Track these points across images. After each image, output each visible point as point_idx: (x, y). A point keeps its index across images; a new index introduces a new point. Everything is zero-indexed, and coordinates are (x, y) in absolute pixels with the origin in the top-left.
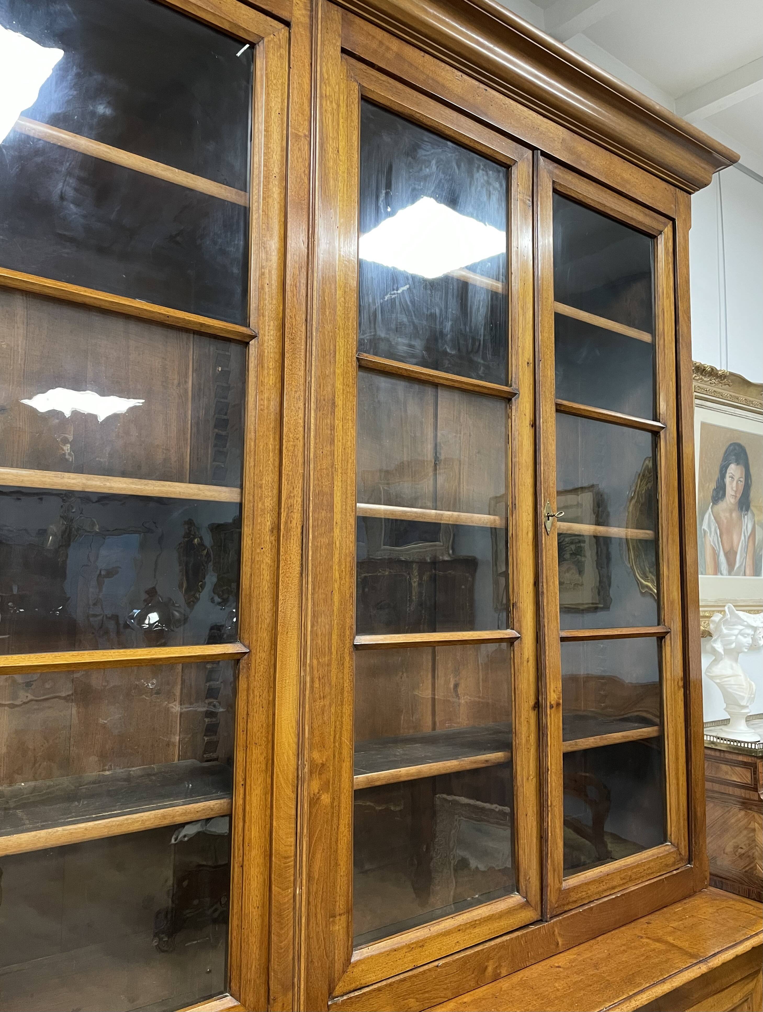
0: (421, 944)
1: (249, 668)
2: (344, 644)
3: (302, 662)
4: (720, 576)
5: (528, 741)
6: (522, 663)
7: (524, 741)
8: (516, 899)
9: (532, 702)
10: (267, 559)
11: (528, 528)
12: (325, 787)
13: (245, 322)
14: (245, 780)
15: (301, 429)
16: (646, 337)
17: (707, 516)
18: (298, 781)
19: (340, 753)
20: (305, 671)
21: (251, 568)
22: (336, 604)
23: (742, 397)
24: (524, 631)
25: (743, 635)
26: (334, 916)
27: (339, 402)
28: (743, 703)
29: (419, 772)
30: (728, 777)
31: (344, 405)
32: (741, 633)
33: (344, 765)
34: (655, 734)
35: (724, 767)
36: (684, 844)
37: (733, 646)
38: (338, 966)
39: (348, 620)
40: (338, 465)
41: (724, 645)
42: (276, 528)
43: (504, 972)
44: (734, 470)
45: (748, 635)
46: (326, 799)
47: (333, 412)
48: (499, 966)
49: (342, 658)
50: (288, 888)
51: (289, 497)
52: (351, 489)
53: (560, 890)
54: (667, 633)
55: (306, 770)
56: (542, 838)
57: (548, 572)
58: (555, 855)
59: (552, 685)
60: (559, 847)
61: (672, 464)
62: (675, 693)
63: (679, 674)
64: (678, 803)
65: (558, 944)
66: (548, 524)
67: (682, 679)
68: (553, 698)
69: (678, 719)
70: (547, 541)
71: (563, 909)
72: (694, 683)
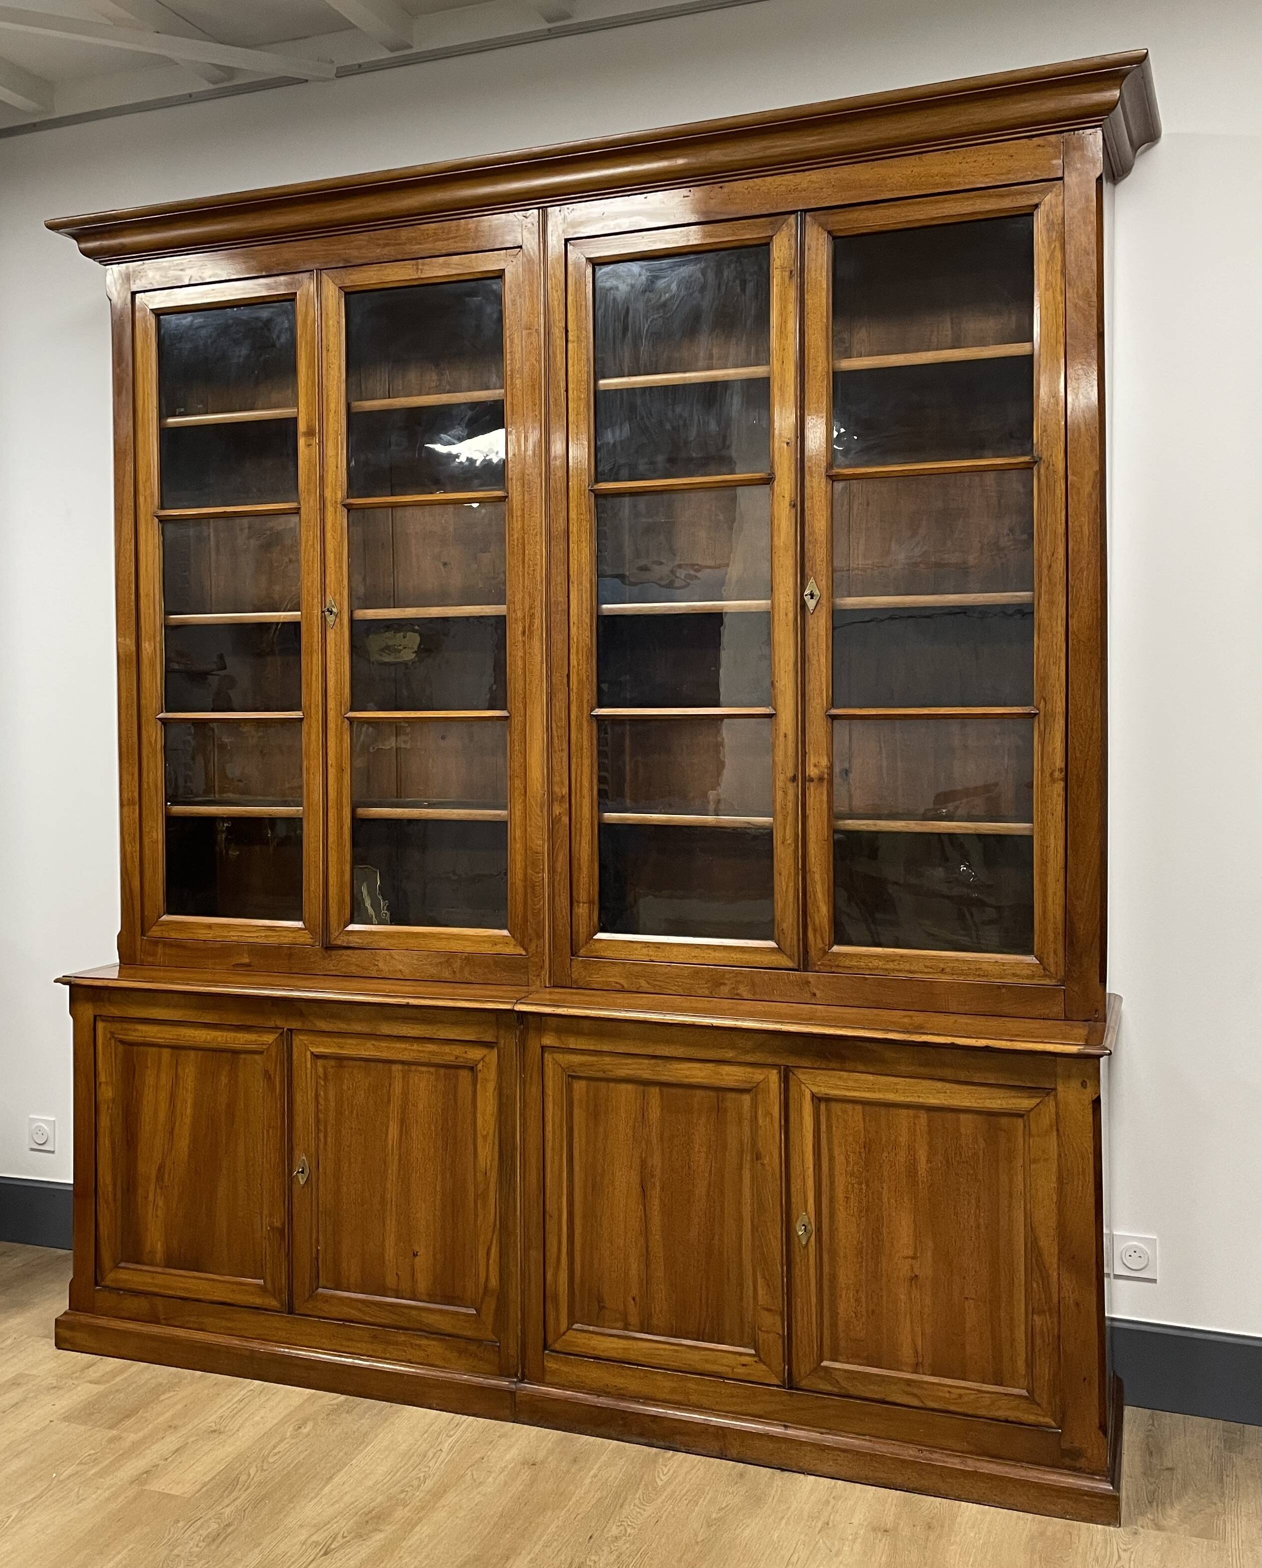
0: (658, 946)
1: (513, 726)
2: (582, 714)
5: (784, 809)
6: (777, 737)
7: (778, 807)
8: (769, 943)
9: (790, 775)
11: (787, 609)
13: (505, 488)
14: (511, 799)
21: (512, 660)
24: (780, 708)
31: (579, 531)
33: (584, 800)
36: (1054, 960)
38: (582, 937)
48: (737, 988)
52: (590, 595)
53: (824, 953)
54: (1040, 714)
57: (810, 651)
58: (816, 918)
59: (812, 759)
60: (822, 911)
61: (1053, 505)
62: (1043, 786)
63: (1054, 764)
64: (1044, 912)
65: (815, 995)
66: (811, 604)
67: (1061, 770)
68: (812, 771)
69: (1050, 816)
70: (811, 621)
71: (828, 969)
72: (1078, 775)
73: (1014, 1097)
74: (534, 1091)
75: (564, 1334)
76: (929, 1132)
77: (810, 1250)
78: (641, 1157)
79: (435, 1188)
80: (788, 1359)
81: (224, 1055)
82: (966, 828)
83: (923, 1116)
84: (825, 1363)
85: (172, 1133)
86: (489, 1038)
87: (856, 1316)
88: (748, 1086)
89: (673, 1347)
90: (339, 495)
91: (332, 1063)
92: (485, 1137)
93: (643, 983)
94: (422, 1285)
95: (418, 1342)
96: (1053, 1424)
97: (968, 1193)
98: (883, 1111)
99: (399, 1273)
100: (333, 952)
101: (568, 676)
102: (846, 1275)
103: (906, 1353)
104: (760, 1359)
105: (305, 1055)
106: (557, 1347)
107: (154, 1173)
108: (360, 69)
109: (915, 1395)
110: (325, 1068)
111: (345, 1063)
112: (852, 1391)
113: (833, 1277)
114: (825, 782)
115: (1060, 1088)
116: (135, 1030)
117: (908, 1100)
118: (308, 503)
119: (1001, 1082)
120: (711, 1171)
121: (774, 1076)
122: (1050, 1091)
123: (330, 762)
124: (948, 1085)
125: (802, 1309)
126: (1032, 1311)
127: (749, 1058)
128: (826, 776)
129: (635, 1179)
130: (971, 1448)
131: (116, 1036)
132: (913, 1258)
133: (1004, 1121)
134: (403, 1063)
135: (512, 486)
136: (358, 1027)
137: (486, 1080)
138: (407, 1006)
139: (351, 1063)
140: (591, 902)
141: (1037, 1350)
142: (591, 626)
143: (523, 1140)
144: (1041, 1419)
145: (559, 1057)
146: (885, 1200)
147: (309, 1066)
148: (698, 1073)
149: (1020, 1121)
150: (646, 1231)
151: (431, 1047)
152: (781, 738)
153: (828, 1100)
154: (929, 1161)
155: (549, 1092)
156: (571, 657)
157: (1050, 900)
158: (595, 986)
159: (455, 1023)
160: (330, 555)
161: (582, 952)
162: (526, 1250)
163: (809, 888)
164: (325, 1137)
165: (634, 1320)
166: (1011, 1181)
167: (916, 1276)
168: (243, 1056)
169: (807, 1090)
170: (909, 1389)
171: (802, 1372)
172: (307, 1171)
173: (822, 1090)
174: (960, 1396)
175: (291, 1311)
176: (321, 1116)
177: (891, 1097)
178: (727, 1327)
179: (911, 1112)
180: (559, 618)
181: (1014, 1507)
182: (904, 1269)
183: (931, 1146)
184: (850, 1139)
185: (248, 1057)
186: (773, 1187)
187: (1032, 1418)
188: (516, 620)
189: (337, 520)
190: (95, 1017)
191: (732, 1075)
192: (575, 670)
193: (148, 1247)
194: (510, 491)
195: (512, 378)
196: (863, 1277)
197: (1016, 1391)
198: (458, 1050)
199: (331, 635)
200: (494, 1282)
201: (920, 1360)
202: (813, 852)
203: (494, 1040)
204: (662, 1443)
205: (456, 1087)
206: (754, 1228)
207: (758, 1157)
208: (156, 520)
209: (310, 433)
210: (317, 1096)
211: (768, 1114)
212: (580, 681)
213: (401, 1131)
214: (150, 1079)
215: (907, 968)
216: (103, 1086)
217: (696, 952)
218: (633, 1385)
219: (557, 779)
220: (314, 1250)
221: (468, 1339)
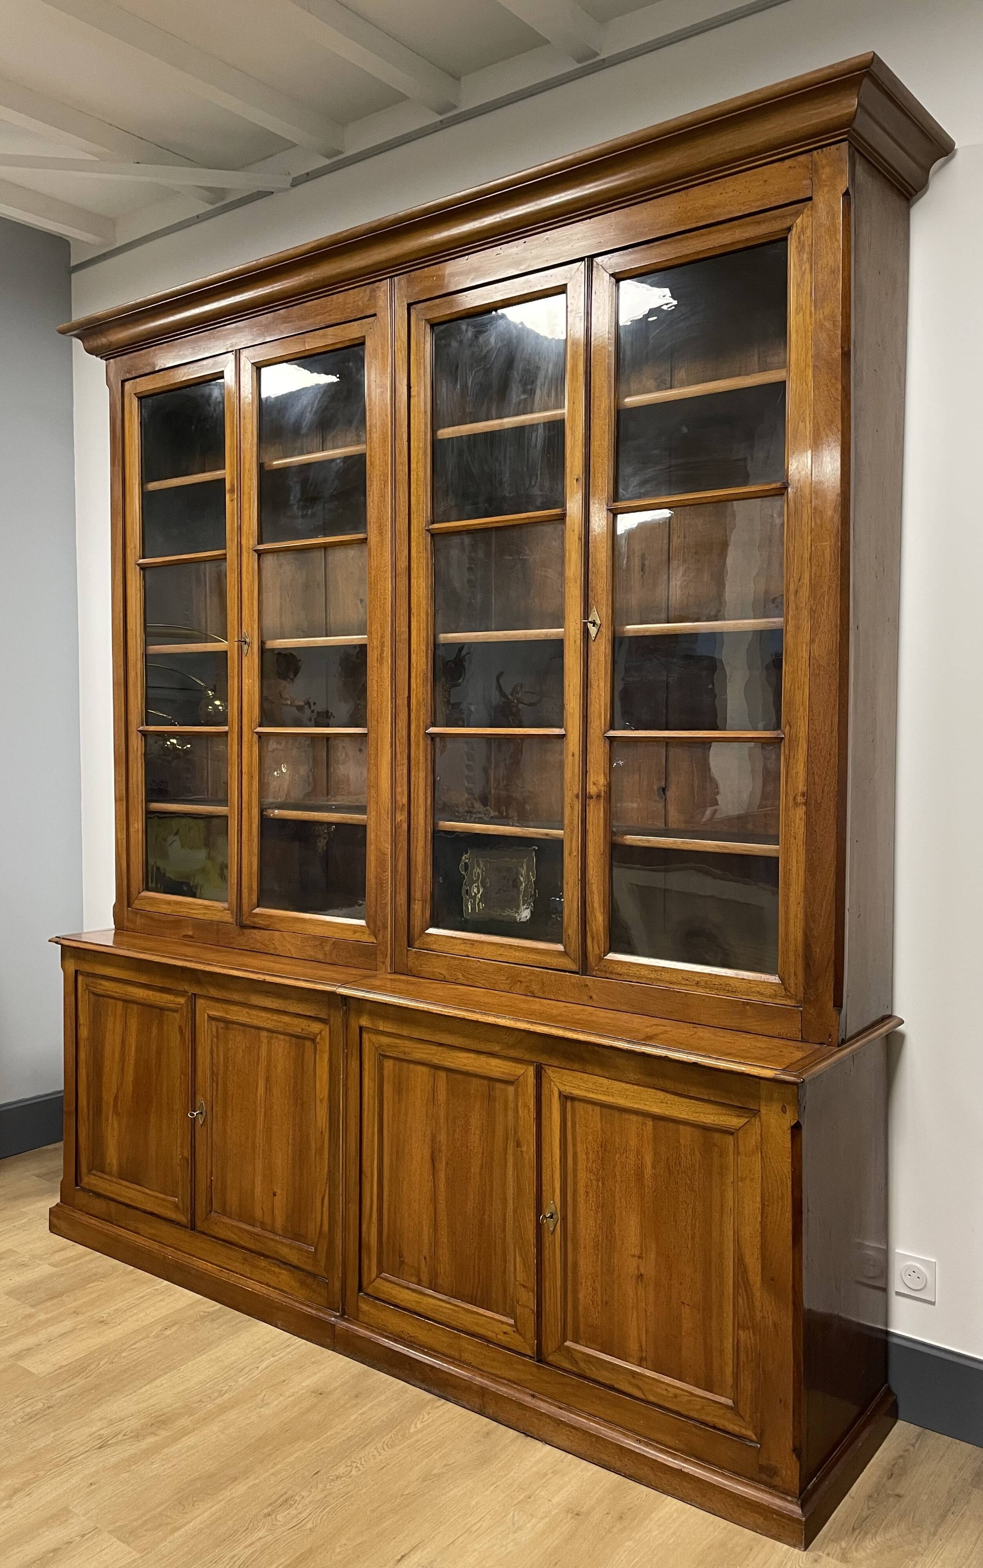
2: (419, 731)
5: (571, 823)
6: (567, 757)
7: (567, 821)
8: (558, 947)
9: (576, 792)
11: (575, 636)
12: (405, 819)
19: (417, 801)
24: (570, 730)
26: (414, 900)
31: (418, 567)
33: (420, 810)
38: (416, 930)
39: (423, 716)
47: (407, 575)
55: (394, 805)
57: (592, 676)
58: (593, 925)
59: (592, 778)
60: (598, 920)
61: (801, 530)
62: (787, 809)
63: (797, 788)
64: (787, 934)
65: (591, 997)
66: (593, 630)
67: (803, 795)
68: (592, 789)
69: (792, 840)
70: (593, 646)
71: (603, 974)
72: (816, 801)
73: (725, 1114)
74: (354, 1064)
75: (375, 1280)
76: (655, 1139)
77: (556, 1238)
78: (432, 1134)
79: (288, 1140)
80: (539, 1335)
81: (154, 1011)
82: (725, 847)
83: (650, 1123)
84: (568, 1343)
85: (123, 1070)
86: (323, 1016)
87: (593, 1304)
88: (511, 1078)
89: (451, 1307)
90: (251, 542)
91: (222, 1025)
92: (321, 1101)
93: (460, 976)
94: (279, 1222)
95: (273, 1269)
96: (754, 1437)
97: (685, 1202)
98: (616, 1114)
99: (264, 1209)
100: (246, 931)
101: (409, 697)
102: (586, 1265)
103: (633, 1346)
104: (517, 1329)
105: (204, 1017)
106: (369, 1291)
107: (112, 1101)
108: (310, 176)
109: (640, 1388)
110: (217, 1029)
111: (231, 1025)
112: (588, 1373)
113: (575, 1264)
114: (602, 800)
115: (763, 1111)
116: (100, 984)
117: (636, 1106)
118: (231, 551)
119: (712, 1099)
120: (483, 1153)
121: (531, 1070)
122: (756, 1113)
123: (244, 771)
124: (669, 1095)
125: (550, 1289)
126: (739, 1326)
127: (513, 1053)
128: (603, 794)
129: (427, 1153)
130: (682, 1447)
131: (89, 988)
132: (639, 1257)
133: (717, 1136)
134: (268, 1030)
135: (370, 529)
136: (236, 997)
137: (322, 1051)
138: (264, 982)
139: (234, 1026)
140: (424, 901)
141: (741, 1364)
142: (427, 653)
143: (346, 1107)
144: (744, 1431)
145: (374, 1037)
146: (617, 1198)
147: (206, 1026)
148: (473, 1063)
149: (731, 1137)
150: (434, 1200)
151: (286, 1019)
152: (570, 758)
153: (573, 1099)
154: (654, 1167)
155: (366, 1066)
156: (412, 680)
157: (792, 922)
158: (425, 975)
159: (300, 1000)
160: (245, 593)
161: (417, 944)
162: (347, 1202)
163: (589, 899)
164: (217, 1085)
165: (425, 1277)
166: (722, 1196)
167: (641, 1275)
168: (166, 1013)
169: (555, 1088)
170: (632, 1380)
171: (549, 1348)
172: (204, 1113)
173: (568, 1090)
174: (676, 1396)
175: (193, 1228)
176: (215, 1068)
177: (621, 1102)
178: (494, 1295)
179: (640, 1119)
180: (402, 647)
181: (713, 1512)
182: (631, 1266)
183: (656, 1153)
184: (590, 1138)
185: (170, 1013)
186: (530, 1174)
187: (736, 1429)
188: (373, 648)
189: (250, 563)
190: (76, 972)
191: (496, 1067)
192: (415, 693)
193: (108, 1161)
194: (369, 534)
195: (370, 434)
196: (599, 1269)
197: (722, 1400)
198: (304, 1023)
199: (245, 662)
200: (326, 1228)
201: (644, 1354)
202: (591, 864)
203: (326, 1017)
204: (437, 1392)
205: (303, 1054)
206: (515, 1211)
207: (518, 1144)
208: (138, 568)
209: (232, 491)
210: (212, 1052)
211: (526, 1105)
212: (418, 702)
213: (266, 1088)
214: (110, 1025)
215: (668, 979)
216: (82, 1027)
217: (502, 951)
218: (422, 1336)
219: (399, 790)
220: (209, 1180)
221: (309, 1273)
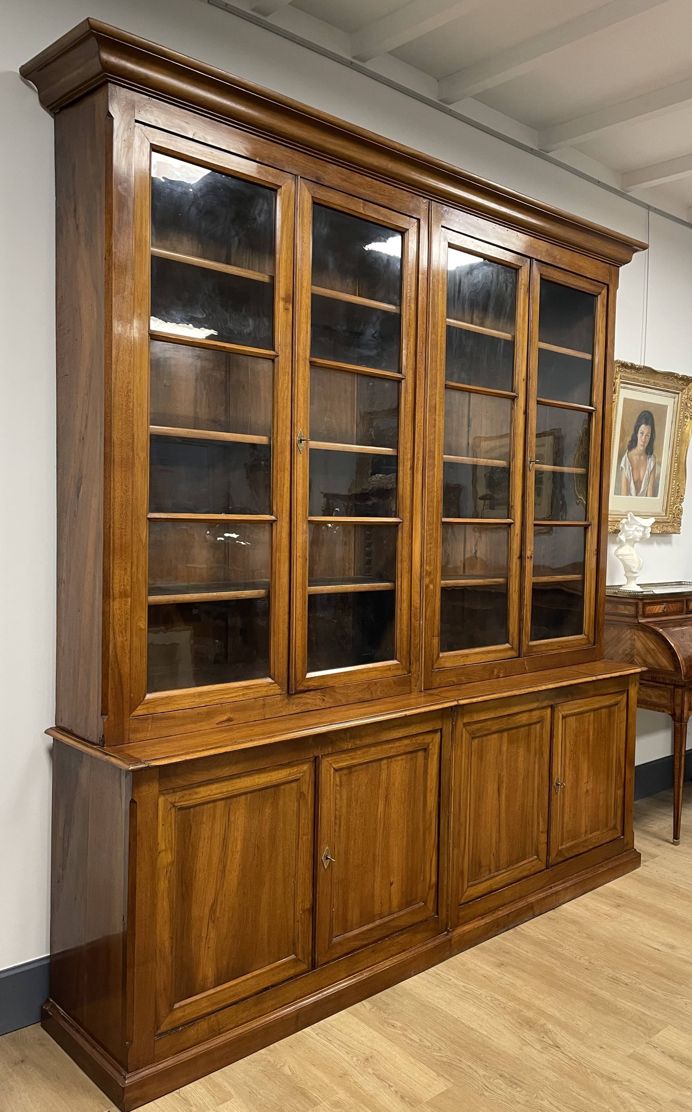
0: (467, 656)
1: (402, 528)
2: (438, 521)
3: (423, 527)
4: (630, 497)
5: (516, 573)
6: (514, 536)
7: (514, 572)
8: (507, 645)
9: (518, 555)
10: (408, 481)
11: (520, 467)
12: (431, 582)
13: (400, 372)
14: (401, 575)
15: (422, 421)
16: (588, 357)
17: (624, 458)
18: (421, 578)
19: (436, 569)
20: (424, 531)
21: (403, 485)
22: (435, 502)
23: (652, 381)
24: (516, 520)
25: (637, 531)
26: (434, 636)
27: (437, 407)
28: (634, 570)
29: (466, 583)
30: (623, 612)
31: (439, 408)
32: (636, 530)
33: (438, 575)
34: (580, 579)
35: (621, 606)
36: (592, 635)
37: (631, 537)
38: (435, 657)
39: (440, 510)
40: (437, 437)
41: (626, 537)
42: (412, 468)
43: (501, 675)
44: (644, 429)
45: (640, 531)
46: (431, 586)
47: (435, 412)
48: (499, 672)
49: (437, 527)
50: (417, 621)
51: (418, 453)
52: (442, 449)
53: (528, 645)
54: (589, 525)
55: (425, 573)
56: (521, 619)
57: (529, 490)
58: (526, 628)
59: (528, 547)
60: (529, 625)
61: (599, 431)
62: (591, 557)
63: (594, 547)
65: (526, 668)
66: (531, 466)
67: (596, 550)
68: (529, 553)
69: (592, 571)
70: (530, 474)
71: (529, 654)
72: (602, 553)
73: (616, 697)
74: (459, 752)
75: (465, 892)
78: (498, 774)
79: (403, 835)
81: (269, 790)
84: (560, 849)
85: (223, 871)
86: (438, 727)
87: (569, 819)
88: (540, 719)
91: (346, 772)
94: (394, 902)
96: (621, 836)
98: (582, 716)
99: (382, 902)
101: (434, 497)
102: (568, 801)
103: (583, 828)
104: (540, 859)
105: (330, 772)
106: (462, 901)
107: (207, 912)
109: (586, 846)
110: (341, 777)
111: (353, 769)
112: (569, 857)
113: (564, 804)
114: (533, 558)
115: (630, 689)
116: (197, 793)
117: (590, 708)
118: (285, 354)
121: (549, 711)
122: (626, 691)
123: (298, 554)
124: (601, 698)
126: (616, 789)
128: (532, 555)
129: (496, 786)
130: (603, 860)
131: (176, 804)
132: (587, 782)
133: (612, 708)
134: (388, 758)
137: (433, 754)
139: (358, 768)
141: (618, 805)
144: (618, 835)
145: (469, 728)
147: (331, 778)
148: (524, 718)
149: (616, 707)
150: (499, 815)
151: (406, 742)
152: (516, 536)
153: (565, 717)
156: (435, 486)
159: (423, 722)
160: (301, 398)
161: (435, 666)
164: (340, 827)
165: (492, 867)
166: (613, 734)
167: (587, 790)
168: (282, 787)
169: (561, 715)
171: (553, 857)
174: (598, 838)
175: (313, 968)
176: (337, 813)
178: (527, 850)
182: (584, 789)
184: (572, 734)
187: (616, 837)
188: (407, 459)
189: (304, 371)
190: (160, 793)
191: (535, 716)
193: (200, 977)
194: (405, 375)
198: (420, 740)
199: (300, 458)
201: (588, 829)
202: (527, 595)
203: (441, 727)
205: (415, 764)
209: (288, 300)
210: (335, 800)
211: (547, 731)
213: (385, 805)
214: (205, 832)
216: (162, 854)
219: (428, 561)
220: (332, 912)
221: (420, 923)
